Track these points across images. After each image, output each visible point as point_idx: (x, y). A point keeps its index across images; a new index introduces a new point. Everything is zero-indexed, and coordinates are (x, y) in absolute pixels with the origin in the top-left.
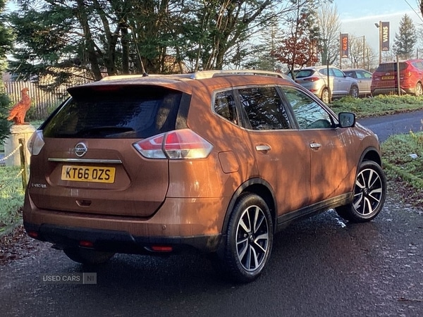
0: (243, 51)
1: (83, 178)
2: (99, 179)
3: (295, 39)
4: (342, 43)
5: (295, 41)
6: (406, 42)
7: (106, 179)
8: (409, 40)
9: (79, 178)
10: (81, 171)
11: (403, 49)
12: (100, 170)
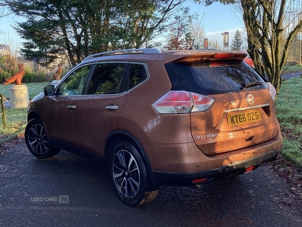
0: (150, 45)
1: (243, 122)
2: (253, 119)
3: (177, 39)
4: (205, 43)
5: (177, 40)
6: (237, 44)
7: (257, 119)
8: (239, 43)
9: (241, 122)
10: (240, 117)
11: (236, 47)
12: (252, 113)
